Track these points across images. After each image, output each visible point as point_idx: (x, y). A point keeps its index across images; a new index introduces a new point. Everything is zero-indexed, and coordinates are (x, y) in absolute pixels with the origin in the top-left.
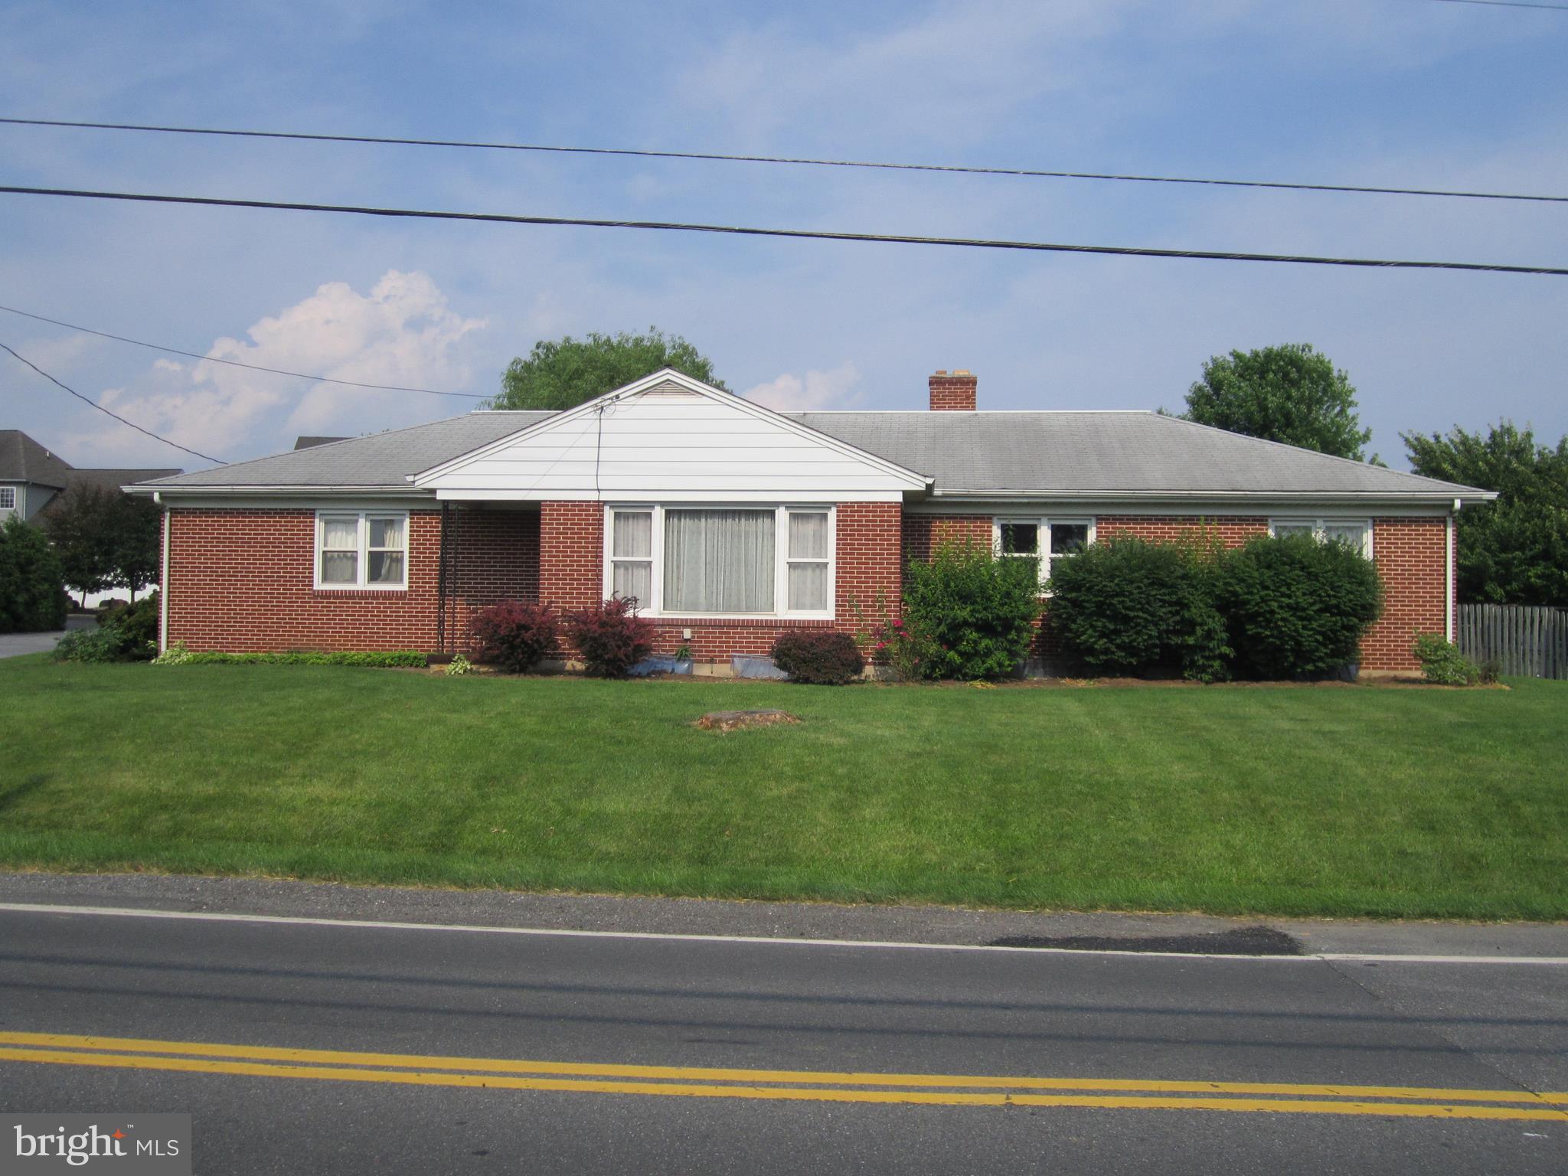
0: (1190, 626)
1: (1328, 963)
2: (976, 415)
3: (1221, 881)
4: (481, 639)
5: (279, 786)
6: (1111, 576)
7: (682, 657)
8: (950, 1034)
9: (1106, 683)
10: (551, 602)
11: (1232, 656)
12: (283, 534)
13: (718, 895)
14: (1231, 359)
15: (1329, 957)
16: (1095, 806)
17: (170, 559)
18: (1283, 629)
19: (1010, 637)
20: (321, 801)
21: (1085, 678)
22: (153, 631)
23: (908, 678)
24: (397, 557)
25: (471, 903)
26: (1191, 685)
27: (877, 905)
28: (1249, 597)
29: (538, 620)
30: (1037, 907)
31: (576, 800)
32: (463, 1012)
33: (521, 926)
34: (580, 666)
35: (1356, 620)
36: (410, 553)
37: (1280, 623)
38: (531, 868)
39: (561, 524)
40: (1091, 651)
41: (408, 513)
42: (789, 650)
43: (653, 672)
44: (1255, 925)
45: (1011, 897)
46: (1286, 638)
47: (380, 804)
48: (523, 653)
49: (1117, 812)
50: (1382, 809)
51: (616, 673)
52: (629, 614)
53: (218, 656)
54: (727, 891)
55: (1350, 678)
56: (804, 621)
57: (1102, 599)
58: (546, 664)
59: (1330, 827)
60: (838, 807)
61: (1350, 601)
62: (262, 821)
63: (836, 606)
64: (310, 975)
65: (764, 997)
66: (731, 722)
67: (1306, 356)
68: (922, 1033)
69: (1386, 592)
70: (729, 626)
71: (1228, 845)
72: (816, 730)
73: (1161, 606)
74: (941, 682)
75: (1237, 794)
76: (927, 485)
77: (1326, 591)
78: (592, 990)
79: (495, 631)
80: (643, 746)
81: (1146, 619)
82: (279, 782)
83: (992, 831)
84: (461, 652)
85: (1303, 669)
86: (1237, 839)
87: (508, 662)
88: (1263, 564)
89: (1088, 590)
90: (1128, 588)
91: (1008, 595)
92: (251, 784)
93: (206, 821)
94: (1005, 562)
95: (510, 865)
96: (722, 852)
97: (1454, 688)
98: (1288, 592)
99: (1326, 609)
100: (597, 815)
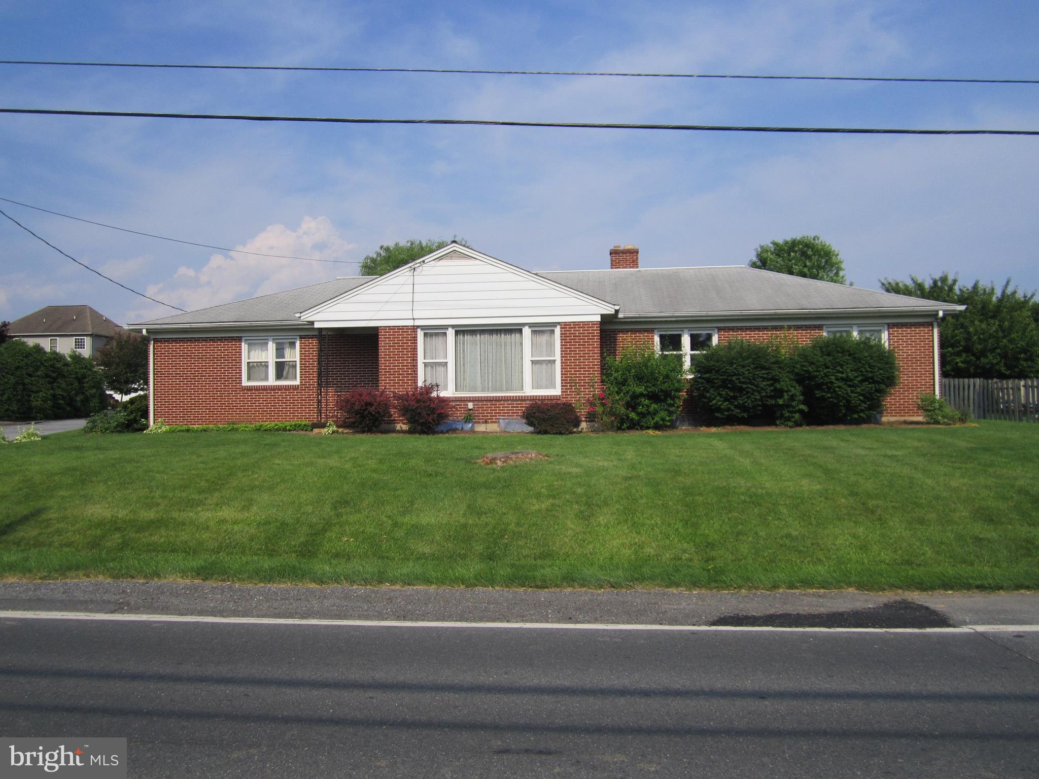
0: (779, 393)
1: (984, 636)
2: (640, 271)
4: (343, 412)
5: (199, 512)
6: (730, 363)
7: (468, 420)
9: (728, 429)
10: (387, 388)
11: (806, 410)
12: (223, 353)
13: (504, 585)
14: (771, 245)
15: (977, 628)
16: (756, 511)
17: (154, 369)
18: (839, 393)
19: (668, 402)
20: (227, 521)
21: (715, 426)
23: (608, 430)
24: (293, 365)
26: (781, 429)
27: (619, 590)
28: (817, 374)
29: (378, 400)
30: (735, 588)
31: (401, 515)
34: (405, 427)
35: (883, 386)
36: (300, 362)
37: (837, 389)
38: (370, 567)
39: (391, 341)
40: (719, 409)
41: (298, 338)
42: (534, 413)
43: (450, 430)
44: (898, 598)
45: (716, 581)
46: (841, 399)
47: (267, 523)
48: (370, 420)
49: (772, 514)
50: (953, 507)
51: (426, 430)
52: (434, 394)
53: (185, 427)
54: (512, 581)
56: (542, 396)
57: (725, 377)
58: (383, 426)
59: (921, 521)
60: (581, 516)
61: (880, 374)
62: (184, 536)
63: (562, 386)
66: (503, 460)
67: (816, 242)
70: (496, 400)
71: (854, 536)
72: (559, 463)
73: (762, 381)
74: (627, 431)
75: (851, 500)
76: (615, 310)
77: (865, 368)
79: (352, 407)
80: (446, 477)
81: (753, 390)
82: (200, 509)
83: (689, 531)
84: (332, 421)
85: (851, 418)
86: (860, 532)
87: (361, 426)
88: (826, 353)
89: (717, 372)
90: (741, 370)
91: (667, 377)
92: (180, 511)
93: (145, 538)
94: (664, 357)
95: (355, 565)
96: (503, 551)
97: (943, 426)
98: (841, 370)
99: (866, 379)
100: (415, 526)
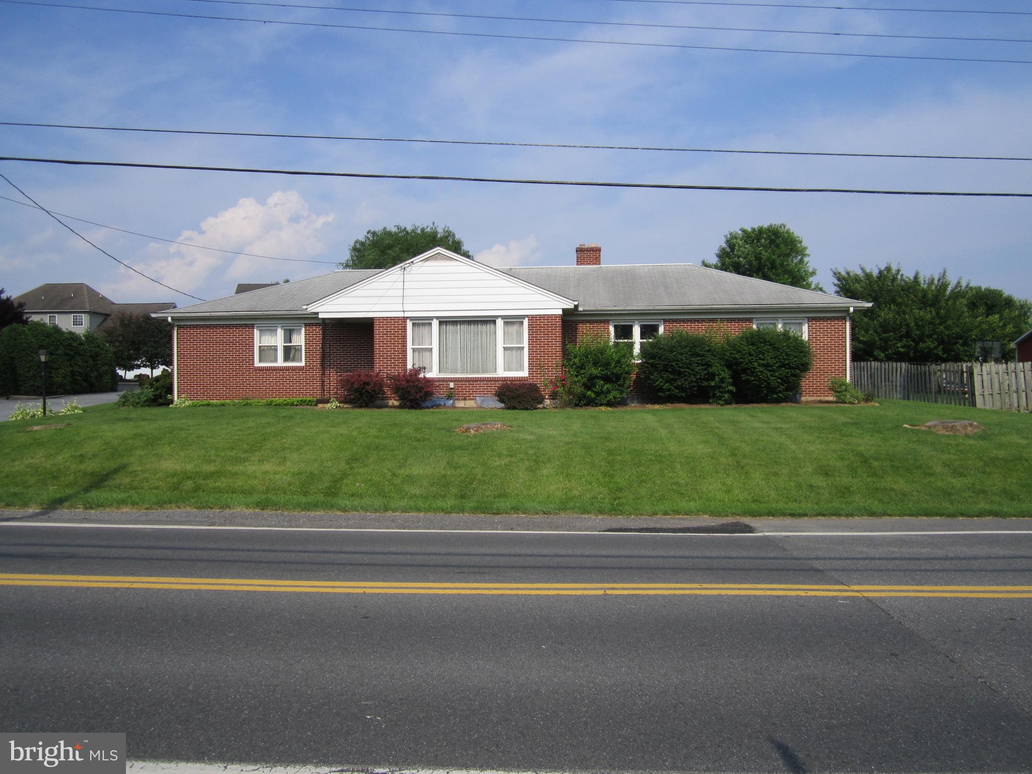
0: (712, 376)
1: (766, 537)
2: (601, 267)
3: (720, 501)
4: (344, 390)
5: (247, 466)
6: (671, 351)
7: (449, 397)
8: (581, 568)
9: (669, 406)
10: (381, 370)
11: (734, 391)
12: (238, 338)
13: (471, 512)
14: (740, 232)
15: (767, 534)
16: (658, 466)
17: (178, 352)
18: (760, 376)
19: (619, 383)
20: (269, 473)
21: (658, 404)
22: (170, 390)
23: (566, 406)
24: (298, 348)
25: (348, 519)
26: (714, 406)
27: (549, 515)
28: (743, 360)
29: (374, 380)
30: (627, 514)
31: (398, 469)
32: (351, 564)
33: (374, 528)
34: (396, 403)
35: (798, 371)
36: (305, 346)
37: (759, 373)
38: (378, 502)
39: (385, 329)
40: (661, 390)
41: (303, 325)
42: (505, 392)
43: (434, 406)
44: (735, 521)
45: (615, 510)
46: (762, 381)
47: (299, 473)
48: (367, 397)
49: (669, 469)
50: (802, 465)
51: (415, 406)
52: (421, 376)
53: (205, 402)
54: (475, 510)
55: (796, 401)
56: (512, 377)
57: (667, 363)
58: (378, 402)
59: (776, 474)
60: (530, 469)
61: (795, 361)
62: (240, 483)
63: (529, 369)
64: (275, 551)
65: (493, 555)
66: (475, 429)
67: (781, 230)
68: (567, 568)
69: (814, 356)
70: (473, 381)
71: (724, 484)
72: (519, 432)
73: (697, 366)
74: (583, 407)
75: (730, 459)
76: (575, 305)
77: (783, 356)
78: (412, 554)
79: (352, 386)
80: (431, 442)
81: (689, 373)
82: (247, 464)
83: (607, 480)
84: (333, 397)
85: (772, 398)
86: (729, 481)
87: (360, 402)
88: (750, 343)
89: (659, 358)
90: (681, 357)
91: (618, 362)
92: (232, 465)
93: (211, 484)
94: (616, 345)
95: (367, 501)
96: (472, 492)
97: (849, 405)
98: (762, 357)
99: (783, 365)
100: (409, 476)
